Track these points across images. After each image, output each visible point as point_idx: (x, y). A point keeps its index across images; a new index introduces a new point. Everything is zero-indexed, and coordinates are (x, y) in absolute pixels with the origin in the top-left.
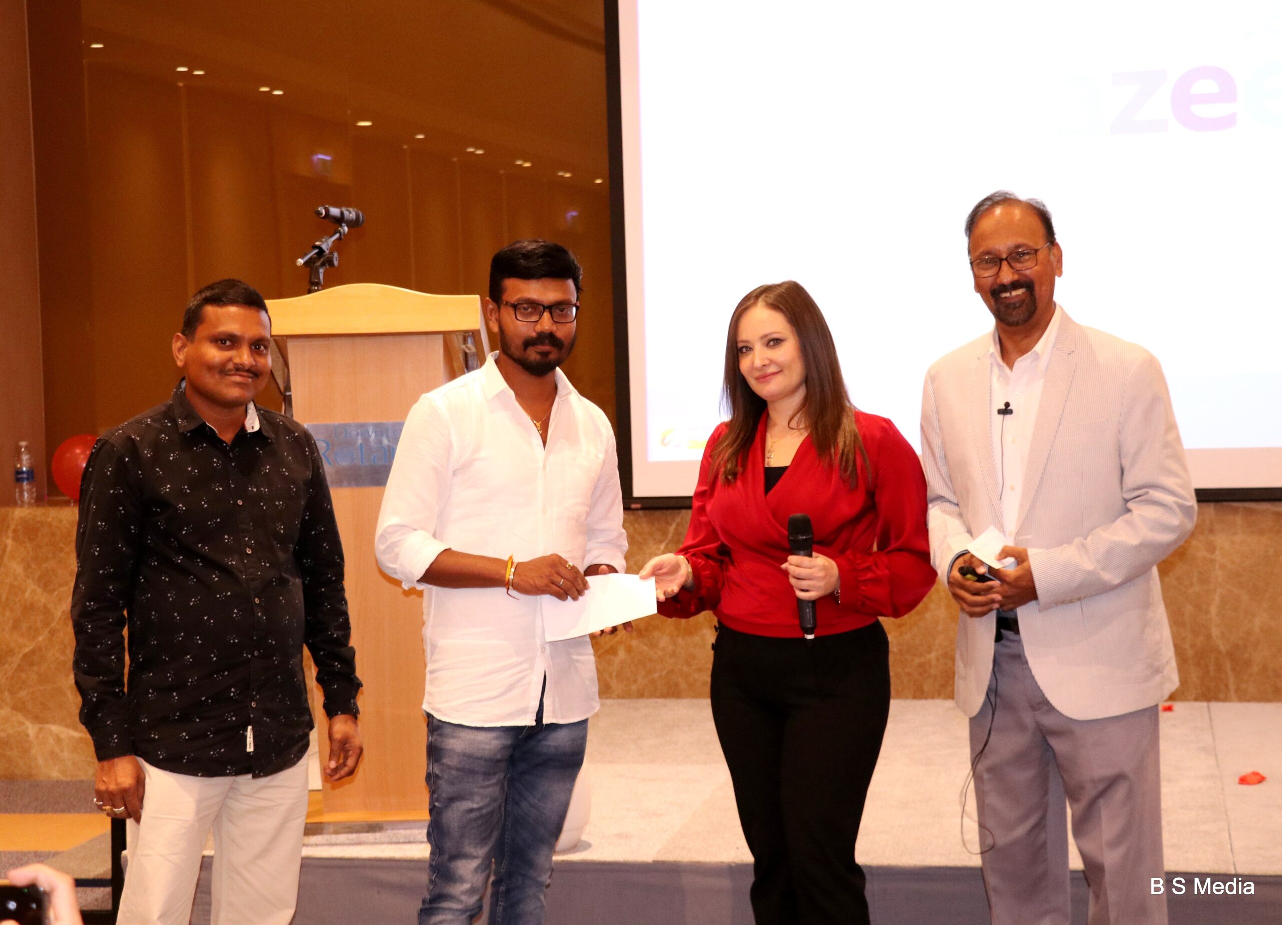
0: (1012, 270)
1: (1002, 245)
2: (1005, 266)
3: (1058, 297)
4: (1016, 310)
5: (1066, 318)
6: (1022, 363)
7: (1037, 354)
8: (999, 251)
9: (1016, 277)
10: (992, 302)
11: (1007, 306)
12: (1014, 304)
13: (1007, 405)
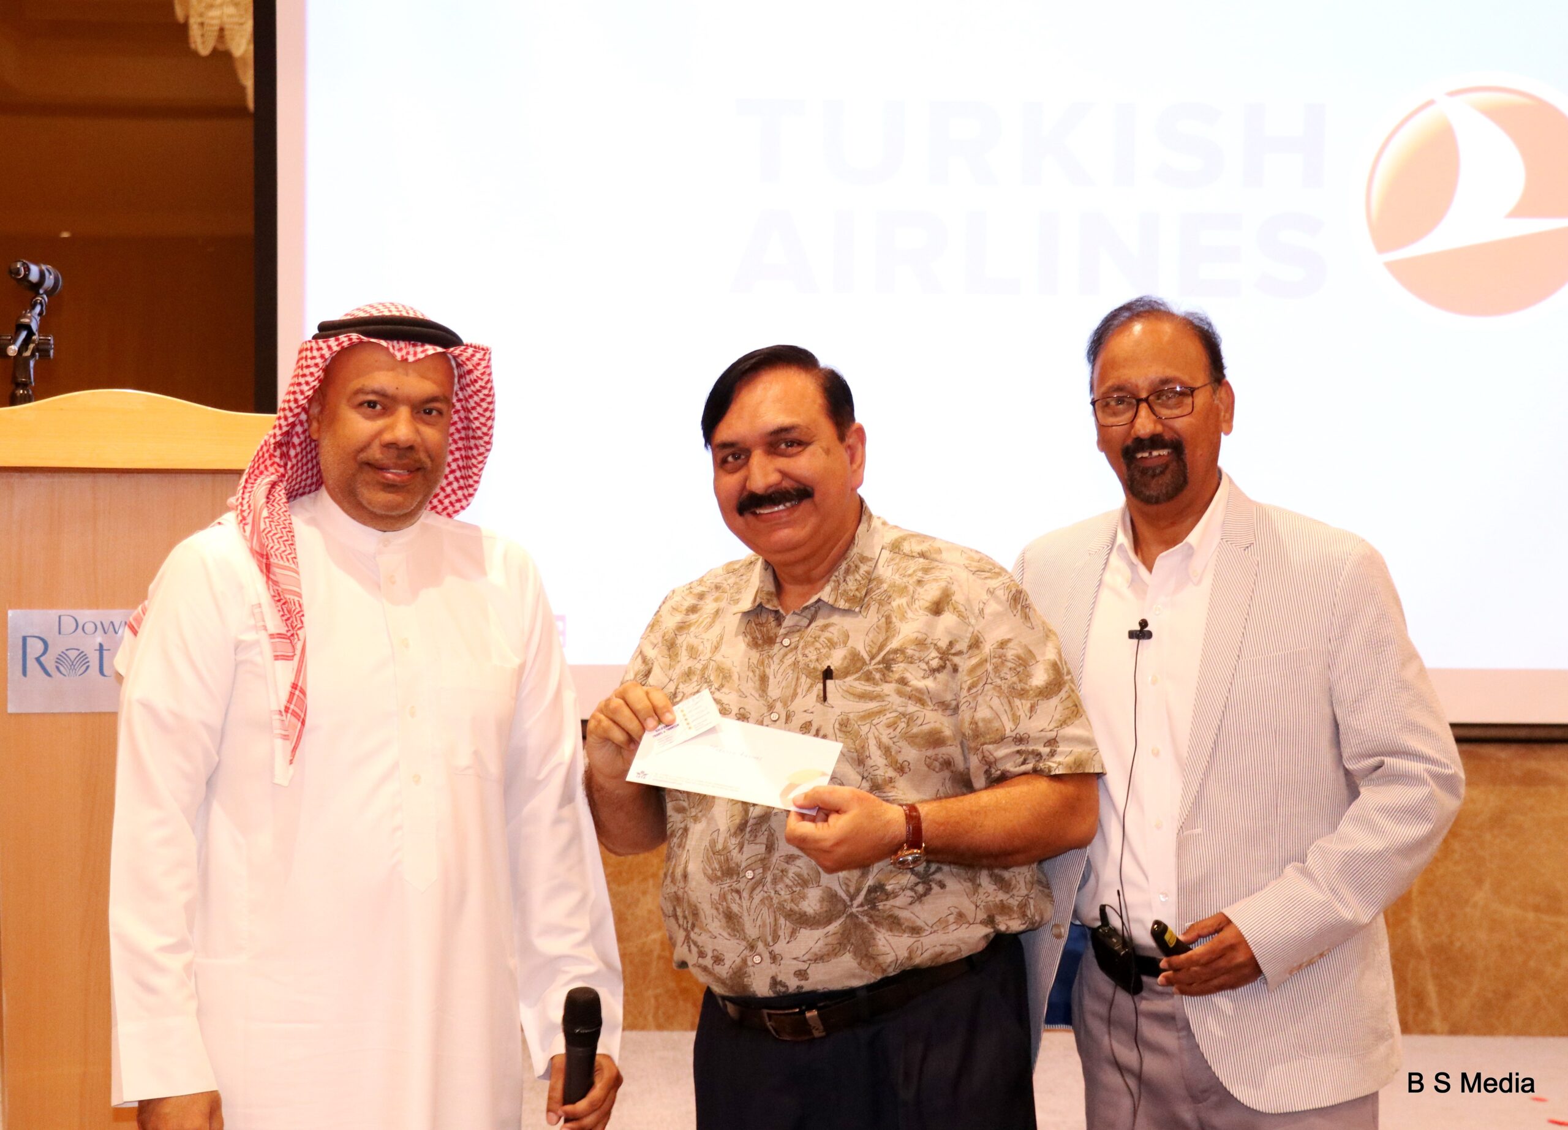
0: (1154, 417)
1: (1142, 377)
2: (1144, 410)
3: (1225, 461)
4: (1156, 478)
5: (1236, 493)
6: (1167, 560)
7: (1190, 547)
8: (1137, 386)
9: (1159, 429)
10: (1124, 468)
11: (1144, 472)
12: (1154, 470)
13: (1144, 623)
